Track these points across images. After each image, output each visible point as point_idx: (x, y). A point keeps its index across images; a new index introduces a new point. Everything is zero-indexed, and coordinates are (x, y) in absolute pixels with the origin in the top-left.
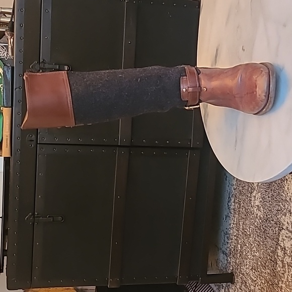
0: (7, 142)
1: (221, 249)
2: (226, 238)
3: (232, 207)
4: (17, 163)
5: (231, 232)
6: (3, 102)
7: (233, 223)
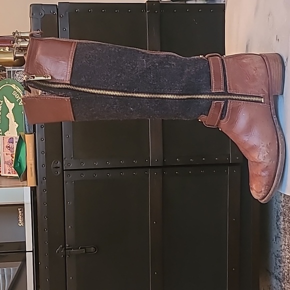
0: (31, 170)
1: (273, 274)
2: (277, 261)
3: (282, 227)
4: (43, 192)
5: (283, 254)
6: (26, 129)
7: (285, 245)
